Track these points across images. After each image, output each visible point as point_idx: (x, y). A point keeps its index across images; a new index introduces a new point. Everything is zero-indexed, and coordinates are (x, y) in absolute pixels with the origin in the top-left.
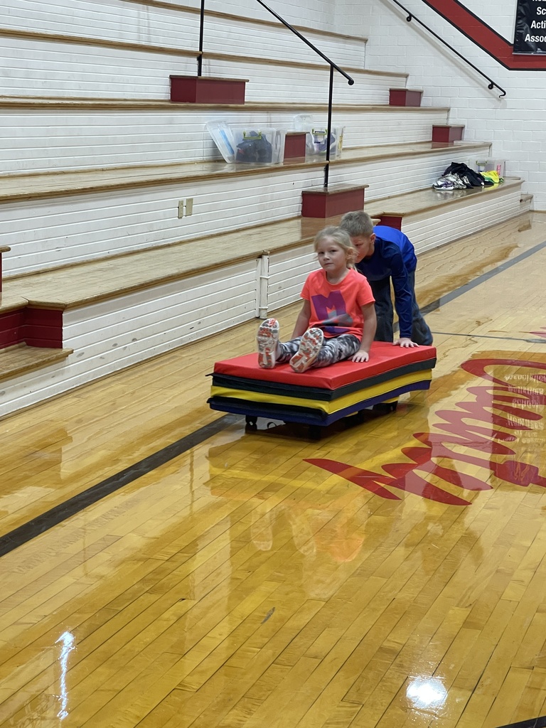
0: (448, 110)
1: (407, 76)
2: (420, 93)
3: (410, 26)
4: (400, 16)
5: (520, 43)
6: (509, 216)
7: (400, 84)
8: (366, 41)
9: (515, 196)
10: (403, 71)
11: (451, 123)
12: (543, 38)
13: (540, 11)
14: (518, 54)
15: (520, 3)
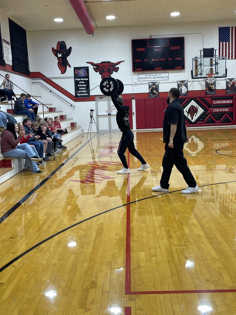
0: (62, 112)
1: (51, 104)
2: (55, 108)
3: (51, 93)
4: (48, 91)
5: (76, 96)
6: (80, 134)
7: (51, 107)
8: (41, 97)
9: (80, 130)
11: (63, 114)
12: (81, 95)
13: (80, 88)
14: (76, 98)
15: (75, 87)
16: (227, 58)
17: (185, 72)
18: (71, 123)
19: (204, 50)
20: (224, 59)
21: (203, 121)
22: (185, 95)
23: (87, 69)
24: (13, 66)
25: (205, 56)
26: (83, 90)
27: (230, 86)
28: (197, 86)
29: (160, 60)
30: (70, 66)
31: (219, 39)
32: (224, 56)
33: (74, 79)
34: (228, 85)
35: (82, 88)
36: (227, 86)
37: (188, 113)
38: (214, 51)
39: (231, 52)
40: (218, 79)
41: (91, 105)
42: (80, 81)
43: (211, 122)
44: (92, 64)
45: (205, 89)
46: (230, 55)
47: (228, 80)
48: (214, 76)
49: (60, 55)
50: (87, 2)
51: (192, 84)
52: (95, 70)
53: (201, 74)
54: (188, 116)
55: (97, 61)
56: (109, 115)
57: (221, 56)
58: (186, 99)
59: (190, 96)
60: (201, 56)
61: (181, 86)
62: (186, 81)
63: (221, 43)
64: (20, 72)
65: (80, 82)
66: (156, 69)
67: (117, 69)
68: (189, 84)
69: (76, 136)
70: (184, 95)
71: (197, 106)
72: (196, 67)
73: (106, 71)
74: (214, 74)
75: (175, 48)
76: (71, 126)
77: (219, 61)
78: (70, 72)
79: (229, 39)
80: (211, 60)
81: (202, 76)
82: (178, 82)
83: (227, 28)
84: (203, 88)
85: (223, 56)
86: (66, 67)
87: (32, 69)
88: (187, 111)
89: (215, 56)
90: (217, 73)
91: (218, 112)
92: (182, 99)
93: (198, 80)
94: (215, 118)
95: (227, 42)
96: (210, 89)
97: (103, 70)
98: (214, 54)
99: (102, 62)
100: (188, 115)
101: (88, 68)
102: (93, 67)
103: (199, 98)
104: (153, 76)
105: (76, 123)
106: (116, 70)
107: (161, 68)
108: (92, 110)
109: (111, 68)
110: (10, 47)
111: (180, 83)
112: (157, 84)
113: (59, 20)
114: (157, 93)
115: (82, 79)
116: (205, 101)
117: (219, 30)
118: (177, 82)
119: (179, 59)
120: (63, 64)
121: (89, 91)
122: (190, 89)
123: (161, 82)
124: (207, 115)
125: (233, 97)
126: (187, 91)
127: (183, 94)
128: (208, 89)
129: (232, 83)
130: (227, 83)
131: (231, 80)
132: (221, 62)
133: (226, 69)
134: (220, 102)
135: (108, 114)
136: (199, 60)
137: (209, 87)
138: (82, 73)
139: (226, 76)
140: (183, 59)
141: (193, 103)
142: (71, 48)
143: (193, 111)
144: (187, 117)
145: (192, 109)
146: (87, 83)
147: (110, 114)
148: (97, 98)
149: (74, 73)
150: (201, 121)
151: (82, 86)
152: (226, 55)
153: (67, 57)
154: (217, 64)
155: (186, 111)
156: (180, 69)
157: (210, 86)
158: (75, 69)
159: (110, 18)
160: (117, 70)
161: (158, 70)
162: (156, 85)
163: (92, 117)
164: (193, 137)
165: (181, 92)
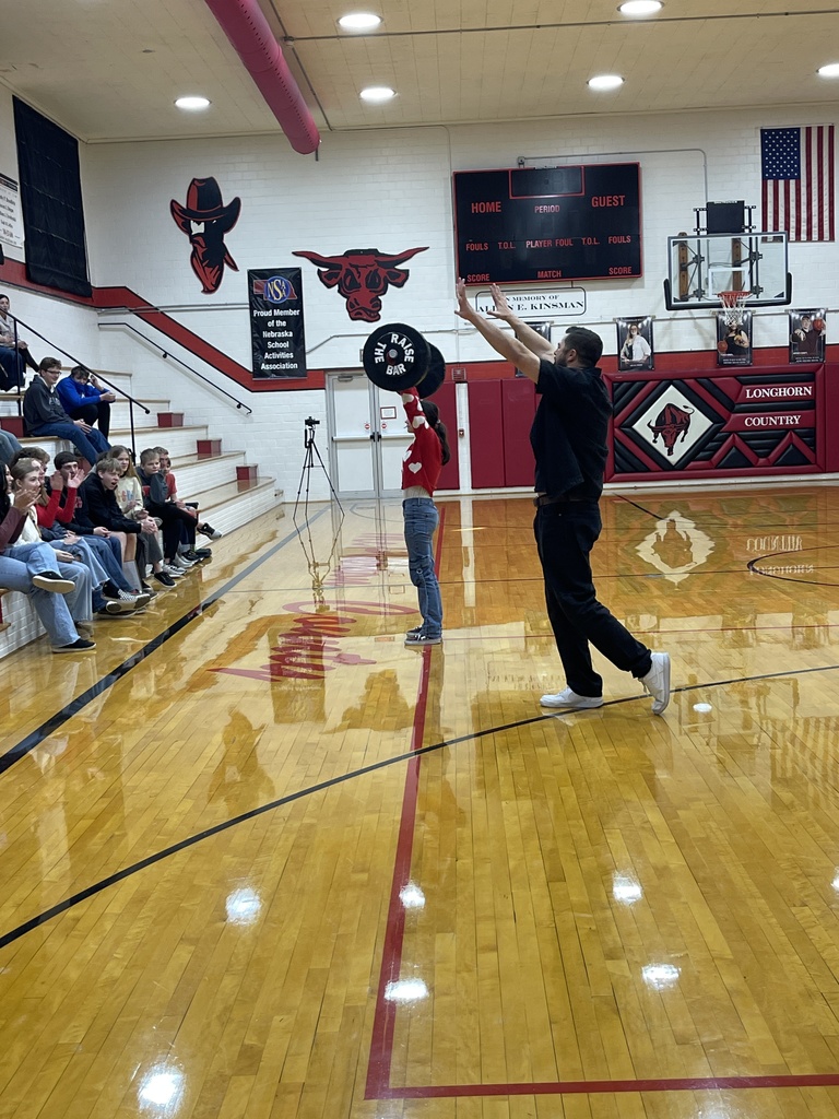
0: (207, 427)
1: (169, 402)
2: (182, 415)
3: (169, 362)
4: (158, 354)
5: (258, 372)
6: (269, 508)
7: (165, 409)
8: (130, 375)
9: (271, 492)
10: (165, 398)
11: (210, 437)
12: (275, 367)
13: (270, 345)
14: (257, 380)
15: (253, 339)
16: (793, 235)
17: (643, 287)
18: (238, 468)
19: (711, 207)
20: (780, 239)
21: (708, 458)
22: (644, 366)
23: (295, 276)
24: (27, 265)
25: (713, 229)
26: (282, 350)
27: (802, 336)
28: (688, 335)
29: (554, 242)
30: (234, 267)
31: (764, 171)
32: (782, 228)
33: (248, 311)
34: (798, 331)
35: (277, 345)
36: (794, 337)
37: (656, 431)
38: (746, 211)
39: (804, 215)
40: (759, 310)
41: (309, 402)
42: (269, 319)
43: (738, 464)
44: (315, 259)
45: (713, 346)
46: (804, 228)
48: (745, 299)
49: (197, 228)
50: (292, 39)
51: (669, 327)
52: (325, 279)
53: (699, 293)
54: (655, 441)
55: (332, 249)
56: (376, 438)
57: (770, 229)
58: (647, 382)
59: (662, 370)
60: (698, 230)
61: (631, 337)
62: (646, 317)
63: (770, 183)
64: (54, 287)
65: (271, 324)
66: (540, 274)
67: (403, 276)
68: (657, 328)
69: (256, 515)
70: (641, 369)
71: (685, 407)
72: (683, 268)
73: (363, 284)
74: (746, 293)
75: (609, 201)
76: (239, 478)
77: (762, 248)
78: (234, 286)
79: (798, 170)
80: (736, 244)
81: (703, 301)
82: (620, 323)
83: (792, 130)
84: (707, 344)
85: (776, 228)
86: (221, 270)
87: (97, 277)
88: (653, 424)
89: (750, 230)
90: (756, 290)
91: (761, 428)
92: (634, 382)
93: (691, 313)
94: (752, 448)
95: (792, 182)
96: (734, 348)
97: (353, 279)
98: (747, 224)
99: (348, 253)
100: (656, 437)
101: (298, 271)
102: (317, 268)
103: (695, 379)
104: (531, 302)
105: (256, 467)
106: (399, 281)
107: (559, 274)
108: (310, 422)
109: (382, 272)
110: (16, 197)
111: (625, 325)
112: (543, 329)
113: (193, 103)
115: (277, 312)
116: (714, 390)
117: (763, 138)
118: (615, 321)
119: (622, 240)
120: (211, 260)
121: (304, 354)
122: (661, 347)
123: (557, 320)
124: (723, 440)
125: (814, 374)
126: (653, 353)
127: (636, 363)
128: (725, 345)
129: (809, 323)
130: (793, 325)
131: (807, 313)
132: (771, 253)
133: (789, 277)
134: (769, 393)
135: (372, 437)
136: (692, 243)
137: (730, 341)
138: (277, 289)
139: (788, 302)
140: (637, 239)
141: (672, 396)
142: (236, 203)
143: (672, 423)
144: (654, 444)
145: (669, 419)
146: (297, 325)
147: (380, 437)
148: (330, 380)
149: (251, 291)
150: (703, 458)
151: (279, 337)
152: (787, 228)
153: (225, 235)
154: (755, 257)
155: (649, 425)
156: (624, 276)
157: (732, 335)
158: (253, 274)
159: (377, 94)
160: (401, 279)
161: (546, 278)
163: (310, 446)
164: (675, 515)
165: (631, 357)
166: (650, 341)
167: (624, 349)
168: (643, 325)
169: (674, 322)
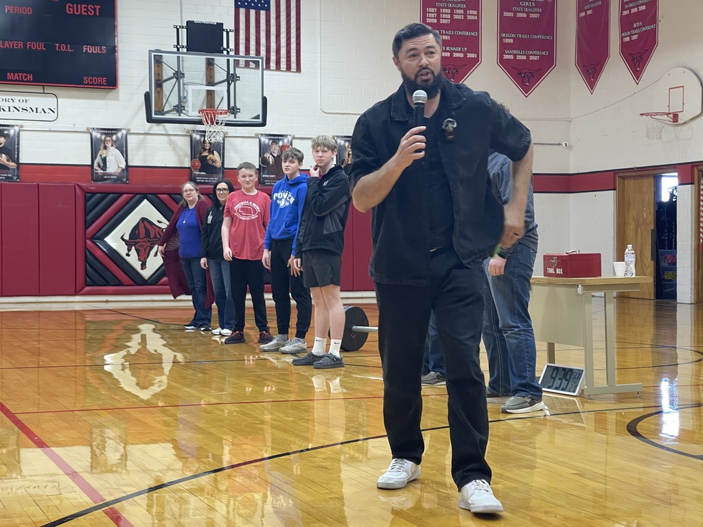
17: (117, 99)
22: (119, 179)
25: (193, 47)
27: (271, 160)
28: (163, 151)
29: (25, 46)
31: (237, 0)
32: (253, 55)
34: (267, 155)
40: (232, 131)
45: (187, 164)
46: (273, 57)
47: (265, 140)
48: (220, 118)
53: (179, 108)
54: (128, 255)
58: (121, 194)
59: (137, 184)
60: (177, 46)
62: (120, 130)
63: (242, 11)
66: (10, 76)
68: (132, 142)
70: (115, 180)
71: (159, 222)
72: (159, 84)
74: (223, 112)
75: (83, 9)
79: (269, 2)
80: (210, 64)
81: (183, 117)
82: (94, 134)
84: (181, 161)
89: (228, 52)
90: (233, 110)
92: (108, 194)
93: (165, 130)
95: (263, 13)
96: (207, 167)
103: (169, 194)
111: (99, 135)
114: (12, 165)
118: (88, 131)
119: (91, 50)
122: (135, 161)
123: (27, 125)
126: (127, 166)
127: (111, 175)
128: (198, 164)
129: (278, 148)
130: (263, 149)
133: (265, 100)
139: (263, 124)
140: (113, 50)
141: (146, 210)
143: (146, 237)
152: (259, 55)
154: (231, 78)
155: (122, 238)
156: (100, 85)
157: (205, 154)
161: (16, 81)
162: (8, 135)
164: (146, 330)
165: (104, 167)
166: (125, 153)
167: (98, 160)
168: (117, 138)
169: (149, 137)
